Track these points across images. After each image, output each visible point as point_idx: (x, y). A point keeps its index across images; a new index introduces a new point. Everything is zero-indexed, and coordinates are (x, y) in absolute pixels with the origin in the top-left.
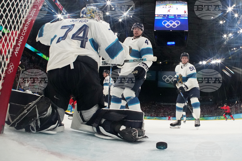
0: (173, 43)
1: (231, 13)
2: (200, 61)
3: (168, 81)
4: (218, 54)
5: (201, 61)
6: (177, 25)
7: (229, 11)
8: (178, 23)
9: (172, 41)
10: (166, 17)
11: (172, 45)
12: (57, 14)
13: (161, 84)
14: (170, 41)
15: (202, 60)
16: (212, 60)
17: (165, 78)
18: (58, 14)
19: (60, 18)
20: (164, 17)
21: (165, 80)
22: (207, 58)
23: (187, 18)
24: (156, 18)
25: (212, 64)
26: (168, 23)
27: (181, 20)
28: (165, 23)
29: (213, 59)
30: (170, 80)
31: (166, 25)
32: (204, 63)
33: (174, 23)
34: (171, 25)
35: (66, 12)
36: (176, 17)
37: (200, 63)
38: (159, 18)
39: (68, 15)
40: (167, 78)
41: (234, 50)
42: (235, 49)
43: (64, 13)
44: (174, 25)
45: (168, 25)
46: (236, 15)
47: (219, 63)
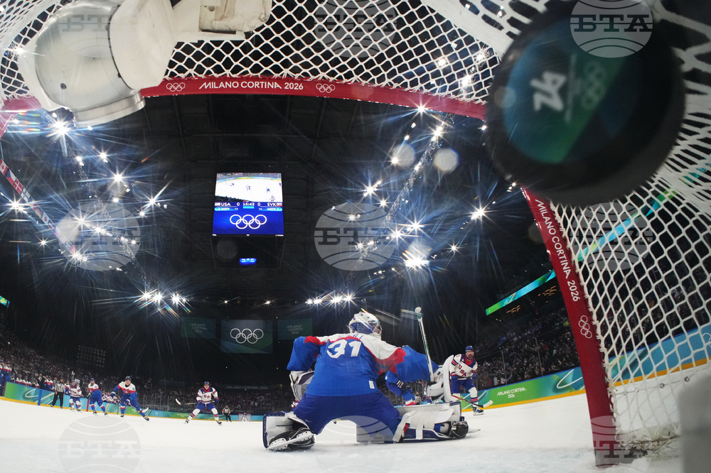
0: (253, 260)
1: (373, 199)
2: (308, 298)
3: (241, 339)
4: (346, 283)
5: (311, 298)
6: (260, 224)
7: (368, 195)
8: (261, 219)
9: (250, 258)
10: (238, 207)
11: (249, 265)
12: (10, 200)
13: (227, 346)
14: (246, 258)
15: (313, 296)
16: (333, 295)
17: (235, 333)
18: (13, 201)
19: (16, 209)
20: (234, 208)
21: (236, 338)
22: (322, 292)
23: (281, 210)
24: (216, 209)
25: (334, 304)
26: (242, 219)
27: (267, 214)
28: (235, 219)
29: (336, 293)
30: (246, 338)
31: (237, 224)
32: (318, 301)
33: (254, 219)
34: (248, 224)
35: (29, 196)
36: (258, 208)
37: (309, 302)
38: (223, 209)
39: (34, 202)
40: (240, 334)
41: (379, 275)
42: (380, 272)
43: (26, 199)
44: (254, 225)
45: (242, 225)
46: (383, 203)
47: (347, 302)
